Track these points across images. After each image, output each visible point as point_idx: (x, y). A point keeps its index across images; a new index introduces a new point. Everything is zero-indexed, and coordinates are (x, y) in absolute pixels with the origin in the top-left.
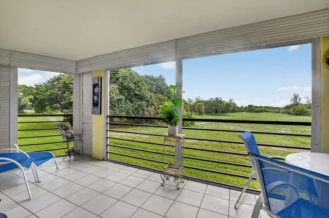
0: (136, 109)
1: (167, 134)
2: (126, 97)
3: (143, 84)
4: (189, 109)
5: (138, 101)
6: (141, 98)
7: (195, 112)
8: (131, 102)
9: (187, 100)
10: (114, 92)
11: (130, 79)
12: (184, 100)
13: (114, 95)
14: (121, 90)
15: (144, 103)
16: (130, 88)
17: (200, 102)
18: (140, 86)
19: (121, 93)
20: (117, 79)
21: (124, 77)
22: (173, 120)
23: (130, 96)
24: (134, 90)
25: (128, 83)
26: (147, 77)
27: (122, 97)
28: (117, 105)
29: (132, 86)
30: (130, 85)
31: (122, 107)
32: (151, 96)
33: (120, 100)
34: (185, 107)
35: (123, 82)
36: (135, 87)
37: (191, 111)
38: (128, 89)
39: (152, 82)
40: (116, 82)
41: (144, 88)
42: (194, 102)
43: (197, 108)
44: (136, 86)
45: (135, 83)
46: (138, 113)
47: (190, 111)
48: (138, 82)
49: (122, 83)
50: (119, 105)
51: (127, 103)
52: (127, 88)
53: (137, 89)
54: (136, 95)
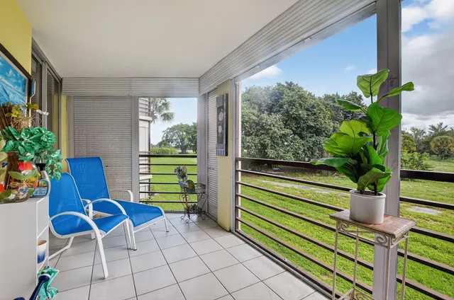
0: (309, 148)
1: (346, 214)
2: (293, 130)
3: (321, 110)
4: (415, 149)
5: (313, 136)
6: (318, 132)
7: (432, 153)
8: (302, 138)
9: (410, 132)
10: (276, 125)
11: (300, 105)
12: (403, 133)
13: (276, 129)
14: (286, 121)
15: (322, 139)
16: (300, 118)
17: (443, 133)
18: (315, 114)
19: (286, 125)
20: (281, 106)
21: (290, 102)
22: (367, 175)
23: (300, 129)
24: (305, 121)
25: (297, 111)
26: (327, 97)
27: (288, 131)
28: (280, 142)
29: (303, 113)
30: (300, 112)
31: (287, 146)
32: (334, 127)
33: (284, 136)
34: (405, 145)
35: (289, 109)
36: (308, 115)
37: (421, 152)
38: (297, 119)
39: (337, 105)
40: (279, 111)
41: (322, 115)
42: (427, 133)
43: (436, 146)
44: (310, 113)
45: (307, 110)
46: (312, 154)
47: (418, 151)
48: (313, 107)
49: (288, 112)
50: (283, 142)
51: (295, 139)
52: (295, 118)
53: (310, 118)
54: (309, 127)
